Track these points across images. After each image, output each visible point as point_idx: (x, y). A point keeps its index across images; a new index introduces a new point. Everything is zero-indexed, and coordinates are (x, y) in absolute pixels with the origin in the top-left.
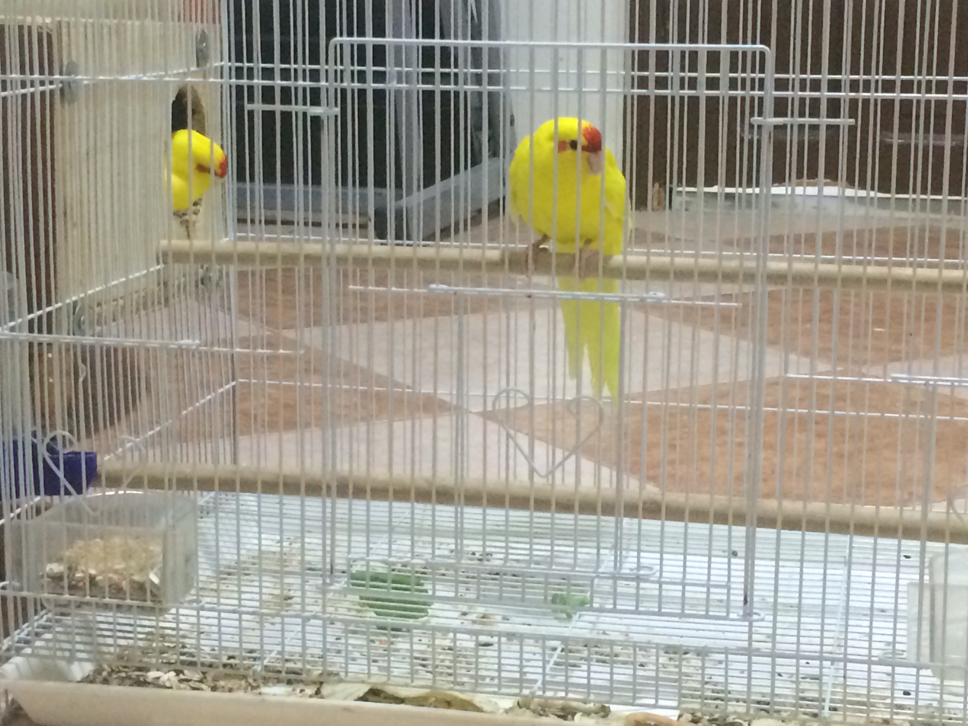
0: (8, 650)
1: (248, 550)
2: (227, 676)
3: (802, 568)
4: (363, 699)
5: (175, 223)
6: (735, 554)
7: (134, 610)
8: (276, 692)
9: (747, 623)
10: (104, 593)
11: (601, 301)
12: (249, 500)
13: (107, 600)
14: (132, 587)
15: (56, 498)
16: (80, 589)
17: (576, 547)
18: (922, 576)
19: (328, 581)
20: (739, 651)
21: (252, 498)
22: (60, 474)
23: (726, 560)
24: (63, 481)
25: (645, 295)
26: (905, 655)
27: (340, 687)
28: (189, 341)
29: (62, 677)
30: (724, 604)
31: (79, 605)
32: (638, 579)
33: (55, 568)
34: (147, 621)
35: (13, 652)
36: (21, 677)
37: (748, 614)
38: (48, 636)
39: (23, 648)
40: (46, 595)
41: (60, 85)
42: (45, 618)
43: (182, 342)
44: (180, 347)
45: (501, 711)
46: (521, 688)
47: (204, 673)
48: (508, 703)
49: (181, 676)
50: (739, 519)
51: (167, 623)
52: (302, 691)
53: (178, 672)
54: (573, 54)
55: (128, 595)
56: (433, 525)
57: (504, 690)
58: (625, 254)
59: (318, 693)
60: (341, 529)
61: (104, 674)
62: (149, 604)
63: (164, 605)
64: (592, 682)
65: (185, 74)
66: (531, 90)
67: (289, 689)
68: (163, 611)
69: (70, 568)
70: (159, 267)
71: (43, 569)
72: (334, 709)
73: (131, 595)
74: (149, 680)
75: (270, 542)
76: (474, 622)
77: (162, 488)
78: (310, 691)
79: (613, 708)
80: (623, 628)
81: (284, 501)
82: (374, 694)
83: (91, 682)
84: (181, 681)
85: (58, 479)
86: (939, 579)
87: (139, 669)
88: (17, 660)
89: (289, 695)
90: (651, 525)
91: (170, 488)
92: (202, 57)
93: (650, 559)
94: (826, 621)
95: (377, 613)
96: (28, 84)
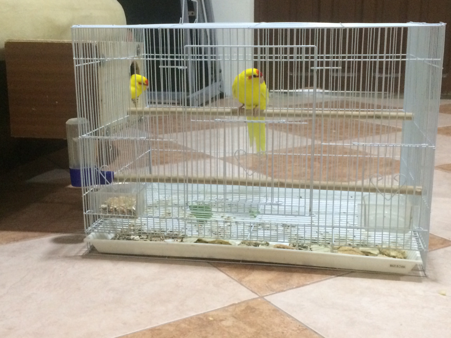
0: (90, 230)
1: (156, 200)
2: (154, 237)
3: (326, 201)
4: (196, 242)
5: (132, 103)
6: (301, 197)
7: (128, 218)
8: (170, 241)
9: (310, 217)
10: (119, 213)
11: (260, 123)
12: (155, 185)
13: (120, 215)
14: (127, 211)
15: (104, 185)
16: (111, 212)
17: (253, 196)
18: (362, 202)
19: (186, 208)
20: (308, 226)
21: (155, 184)
22: (105, 178)
23: (298, 199)
24: (106, 180)
25: (279, 121)
26: (357, 226)
27: (189, 239)
28: (143, 138)
29: (106, 238)
30: (298, 212)
31: (111, 217)
32: (278, 205)
33: (104, 206)
34: (132, 221)
35: (92, 231)
36: (94, 239)
37: (311, 215)
38: (101, 226)
39: (94, 230)
40: (101, 214)
41: (99, 61)
42: (100, 221)
43: (141, 138)
44: (140, 139)
45: (237, 245)
46: (244, 238)
47: (147, 236)
48: (238, 242)
49: (141, 237)
50: (308, 187)
51: (138, 221)
52: (177, 241)
53: (140, 236)
54: (236, 49)
55: (126, 213)
56: (211, 191)
57: (239, 239)
58: (266, 109)
59: (182, 241)
60: (190, 193)
61: (118, 237)
62: (133, 216)
63: (137, 216)
64: (265, 236)
65: (134, 58)
66: (238, 60)
67: (173, 240)
68: (137, 218)
69: (108, 206)
70: (128, 116)
71: (101, 206)
72: (187, 246)
73: (127, 213)
74: (131, 238)
75: (162, 197)
76: (225, 219)
77: (136, 182)
78: (179, 240)
79: (270, 243)
80: (269, 220)
81: (166, 185)
82: (199, 241)
83: (115, 239)
84: (141, 238)
85: (104, 179)
86: (367, 203)
87: (128, 235)
88: (93, 233)
89: (173, 242)
90: (282, 190)
91: (138, 181)
92: (138, 52)
93: (282, 200)
94: (327, 216)
95: (196, 217)
96: (91, 61)
